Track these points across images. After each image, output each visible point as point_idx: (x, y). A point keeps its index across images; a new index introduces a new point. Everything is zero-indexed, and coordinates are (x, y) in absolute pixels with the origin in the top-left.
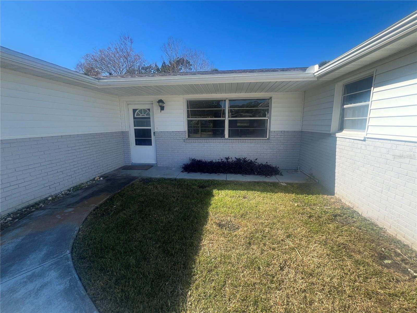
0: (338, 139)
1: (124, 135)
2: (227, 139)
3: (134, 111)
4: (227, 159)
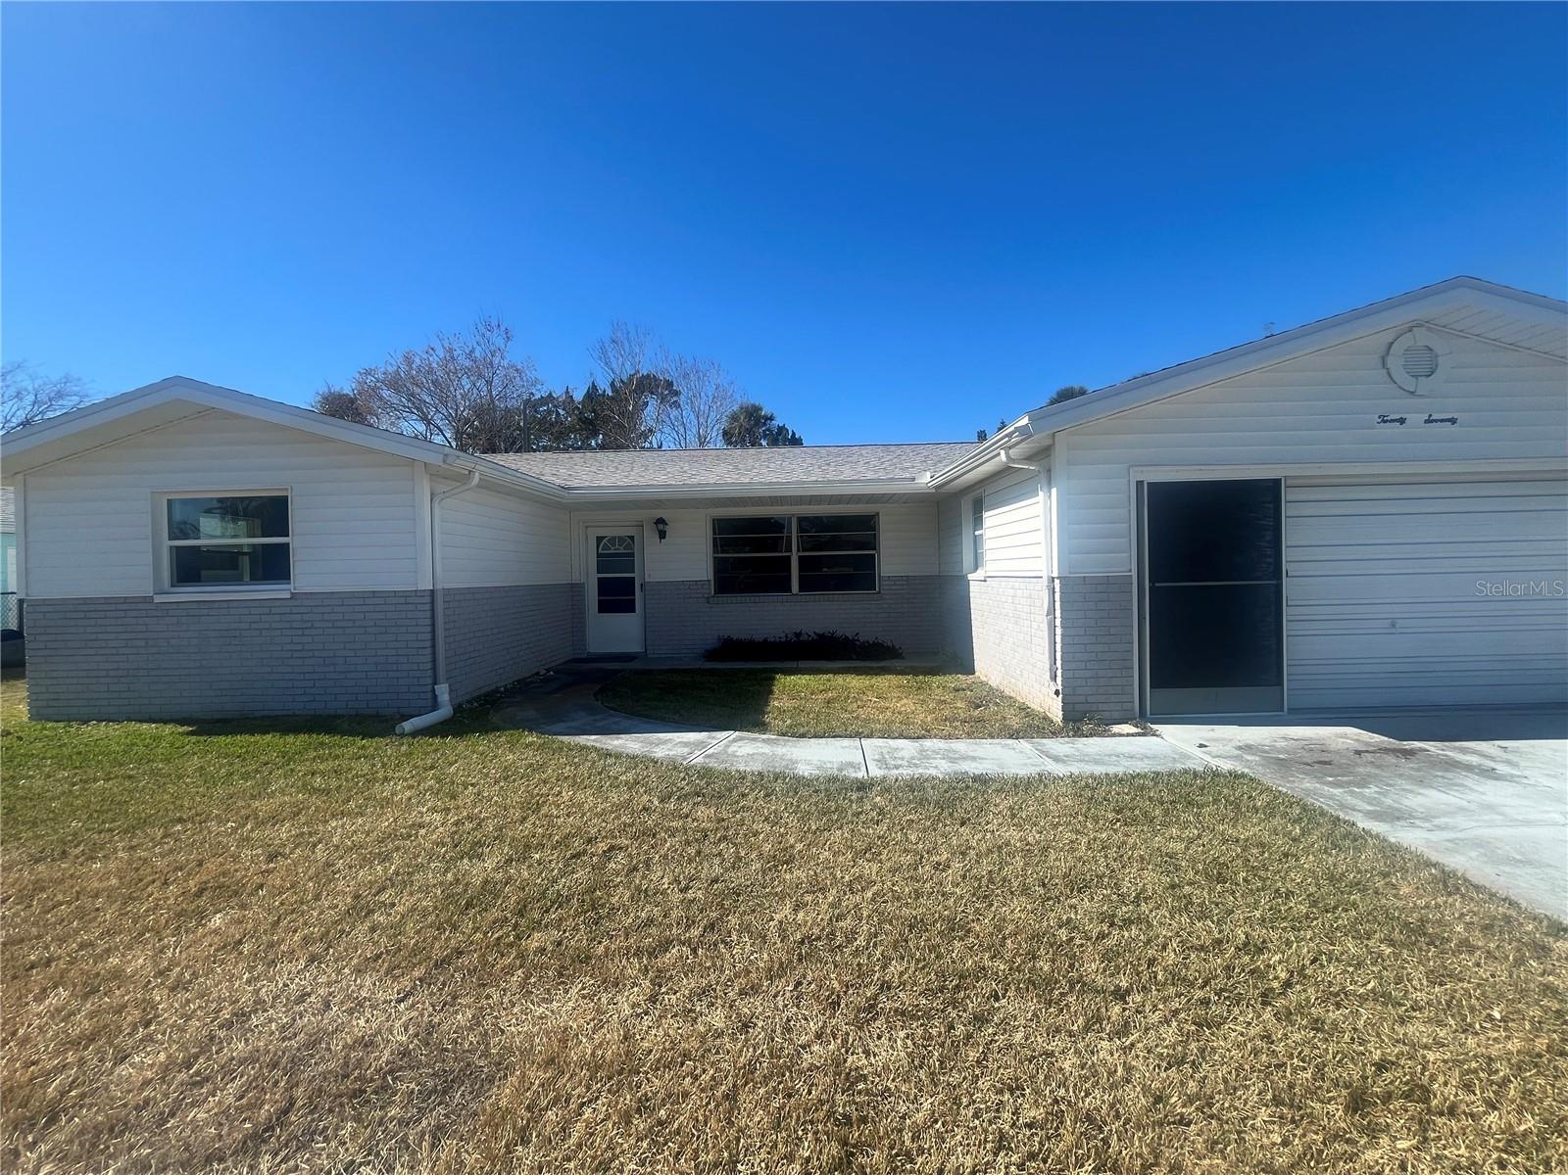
0: (971, 583)
1: (575, 590)
2: (797, 595)
3: (599, 539)
4: (798, 635)
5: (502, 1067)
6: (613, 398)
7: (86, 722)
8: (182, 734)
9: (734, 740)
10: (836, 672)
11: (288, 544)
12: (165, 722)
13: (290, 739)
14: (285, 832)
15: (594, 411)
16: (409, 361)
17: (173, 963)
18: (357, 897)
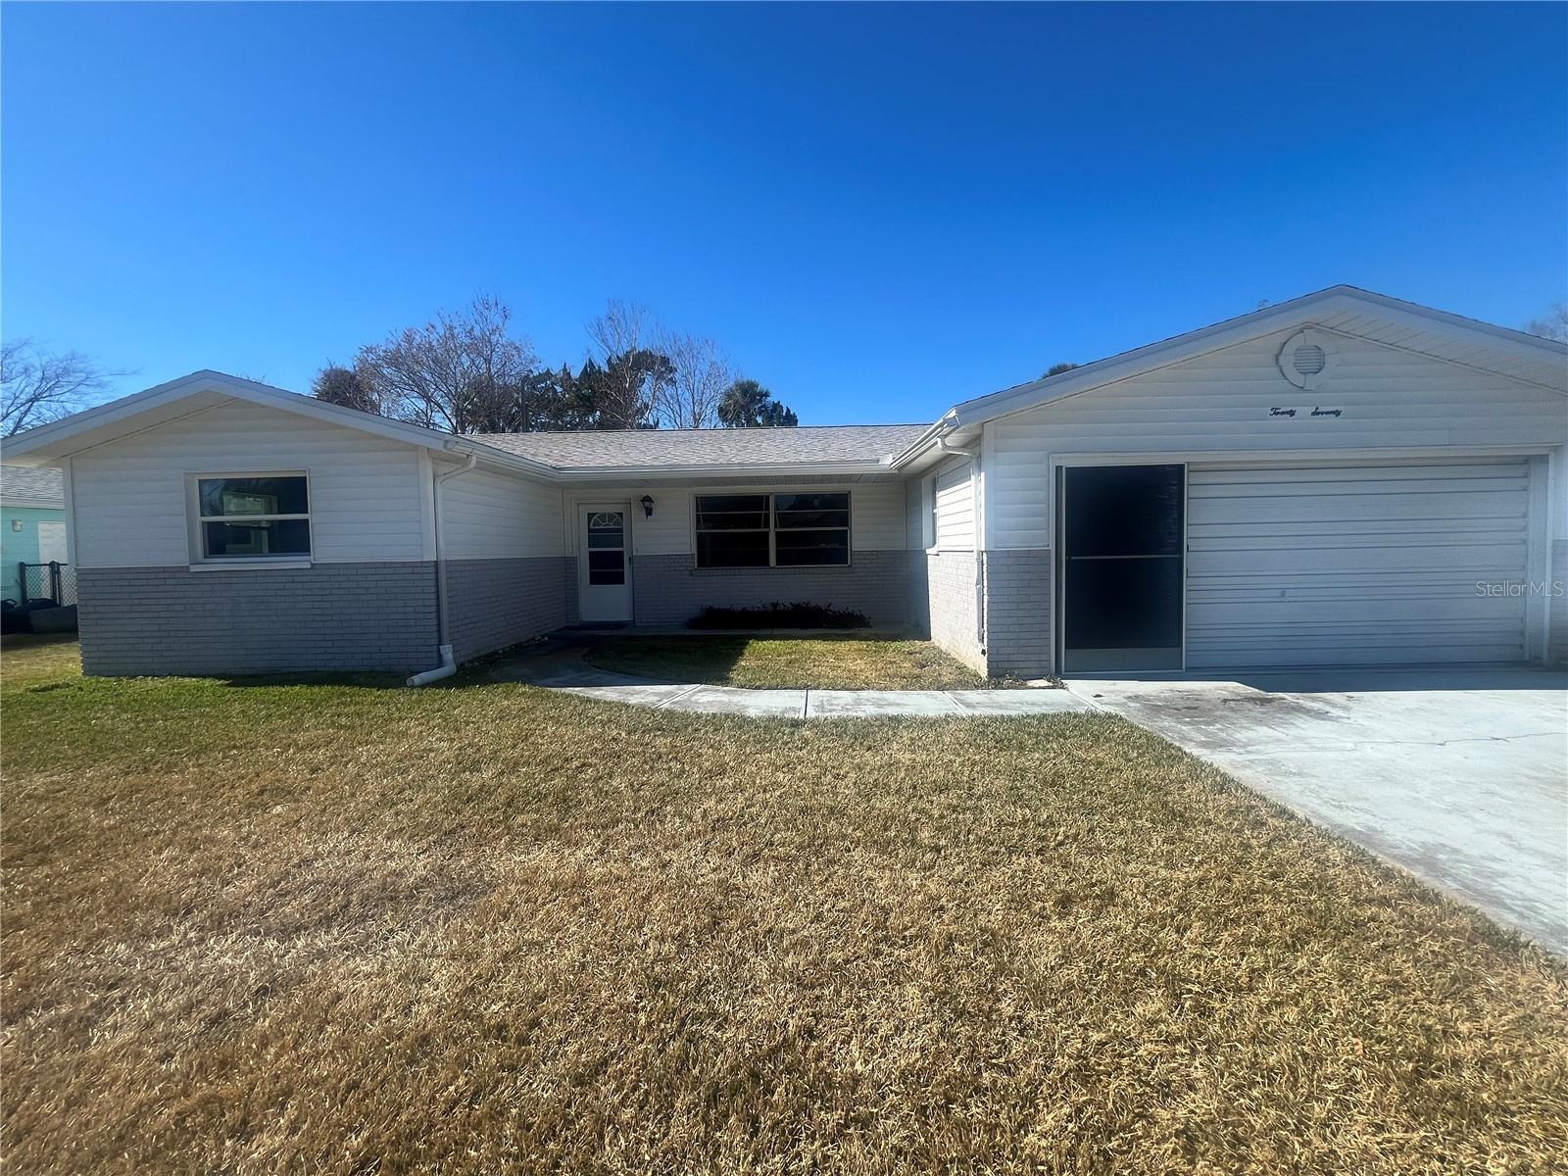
0: (929, 557)
1: (568, 563)
2: (774, 568)
3: (590, 516)
4: (775, 605)
5: (492, 886)
6: (608, 375)
7: (134, 677)
8: (222, 685)
9: (699, 691)
10: (804, 638)
11: (308, 520)
12: (204, 677)
13: (316, 689)
14: (321, 755)
15: (591, 387)
16: (409, 339)
17: (250, 834)
18: (383, 795)
